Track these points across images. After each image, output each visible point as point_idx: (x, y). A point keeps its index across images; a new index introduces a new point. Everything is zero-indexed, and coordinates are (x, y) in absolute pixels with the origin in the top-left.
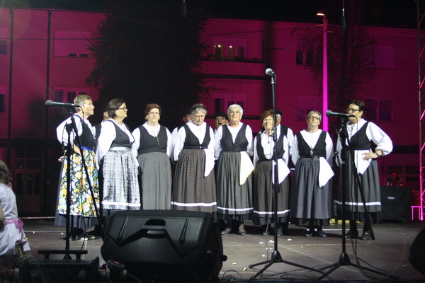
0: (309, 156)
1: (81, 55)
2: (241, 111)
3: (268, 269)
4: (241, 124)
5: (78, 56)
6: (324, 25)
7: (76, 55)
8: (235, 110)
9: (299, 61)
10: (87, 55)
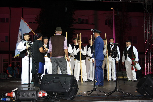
1: (33, 23)
3: (92, 93)
5: (32, 23)
7: (31, 23)
9: (106, 24)
10: (35, 23)
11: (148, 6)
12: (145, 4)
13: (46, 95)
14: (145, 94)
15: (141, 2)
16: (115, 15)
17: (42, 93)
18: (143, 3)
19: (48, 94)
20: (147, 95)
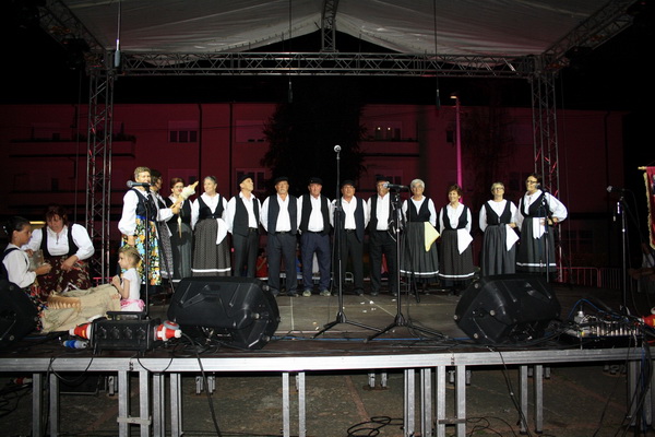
0: (497, 223)
1: (258, 141)
2: (423, 185)
4: (424, 198)
5: (256, 141)
6: (457, 107)
8: (417, 185)
10: (263, 140)
11: (543, 86)
12: (536, 82)
13: (178, 334)
14: (476, 336)
15: (524, 75)
16: (461, 114)
17: (164, 328)
18: (530, 79)
19: (183, 331)
20: (481, 337)
